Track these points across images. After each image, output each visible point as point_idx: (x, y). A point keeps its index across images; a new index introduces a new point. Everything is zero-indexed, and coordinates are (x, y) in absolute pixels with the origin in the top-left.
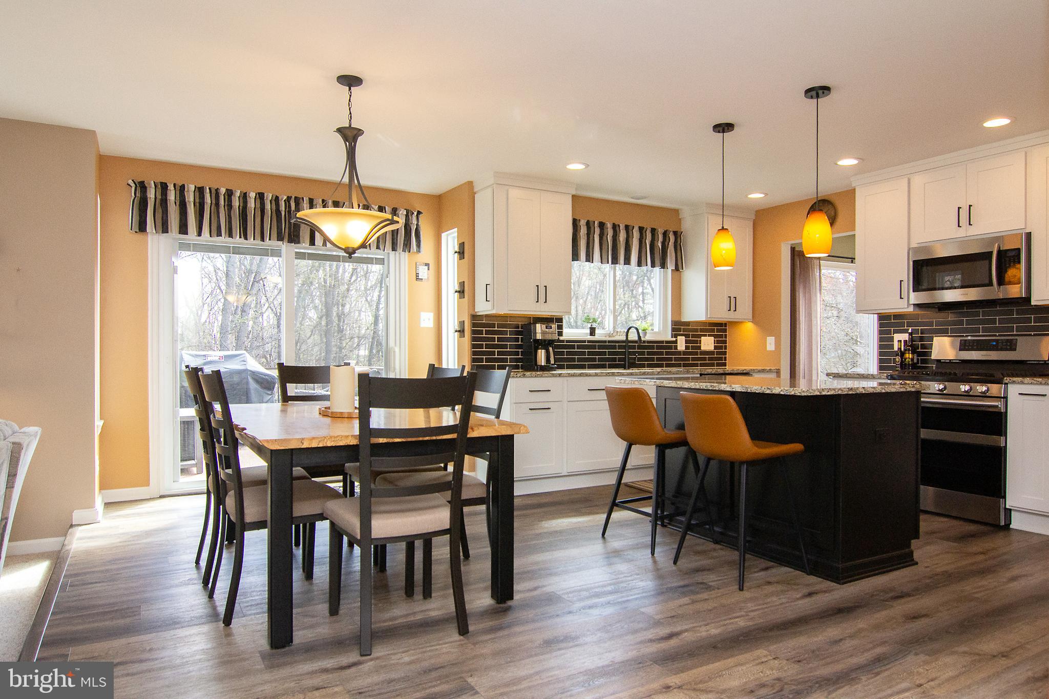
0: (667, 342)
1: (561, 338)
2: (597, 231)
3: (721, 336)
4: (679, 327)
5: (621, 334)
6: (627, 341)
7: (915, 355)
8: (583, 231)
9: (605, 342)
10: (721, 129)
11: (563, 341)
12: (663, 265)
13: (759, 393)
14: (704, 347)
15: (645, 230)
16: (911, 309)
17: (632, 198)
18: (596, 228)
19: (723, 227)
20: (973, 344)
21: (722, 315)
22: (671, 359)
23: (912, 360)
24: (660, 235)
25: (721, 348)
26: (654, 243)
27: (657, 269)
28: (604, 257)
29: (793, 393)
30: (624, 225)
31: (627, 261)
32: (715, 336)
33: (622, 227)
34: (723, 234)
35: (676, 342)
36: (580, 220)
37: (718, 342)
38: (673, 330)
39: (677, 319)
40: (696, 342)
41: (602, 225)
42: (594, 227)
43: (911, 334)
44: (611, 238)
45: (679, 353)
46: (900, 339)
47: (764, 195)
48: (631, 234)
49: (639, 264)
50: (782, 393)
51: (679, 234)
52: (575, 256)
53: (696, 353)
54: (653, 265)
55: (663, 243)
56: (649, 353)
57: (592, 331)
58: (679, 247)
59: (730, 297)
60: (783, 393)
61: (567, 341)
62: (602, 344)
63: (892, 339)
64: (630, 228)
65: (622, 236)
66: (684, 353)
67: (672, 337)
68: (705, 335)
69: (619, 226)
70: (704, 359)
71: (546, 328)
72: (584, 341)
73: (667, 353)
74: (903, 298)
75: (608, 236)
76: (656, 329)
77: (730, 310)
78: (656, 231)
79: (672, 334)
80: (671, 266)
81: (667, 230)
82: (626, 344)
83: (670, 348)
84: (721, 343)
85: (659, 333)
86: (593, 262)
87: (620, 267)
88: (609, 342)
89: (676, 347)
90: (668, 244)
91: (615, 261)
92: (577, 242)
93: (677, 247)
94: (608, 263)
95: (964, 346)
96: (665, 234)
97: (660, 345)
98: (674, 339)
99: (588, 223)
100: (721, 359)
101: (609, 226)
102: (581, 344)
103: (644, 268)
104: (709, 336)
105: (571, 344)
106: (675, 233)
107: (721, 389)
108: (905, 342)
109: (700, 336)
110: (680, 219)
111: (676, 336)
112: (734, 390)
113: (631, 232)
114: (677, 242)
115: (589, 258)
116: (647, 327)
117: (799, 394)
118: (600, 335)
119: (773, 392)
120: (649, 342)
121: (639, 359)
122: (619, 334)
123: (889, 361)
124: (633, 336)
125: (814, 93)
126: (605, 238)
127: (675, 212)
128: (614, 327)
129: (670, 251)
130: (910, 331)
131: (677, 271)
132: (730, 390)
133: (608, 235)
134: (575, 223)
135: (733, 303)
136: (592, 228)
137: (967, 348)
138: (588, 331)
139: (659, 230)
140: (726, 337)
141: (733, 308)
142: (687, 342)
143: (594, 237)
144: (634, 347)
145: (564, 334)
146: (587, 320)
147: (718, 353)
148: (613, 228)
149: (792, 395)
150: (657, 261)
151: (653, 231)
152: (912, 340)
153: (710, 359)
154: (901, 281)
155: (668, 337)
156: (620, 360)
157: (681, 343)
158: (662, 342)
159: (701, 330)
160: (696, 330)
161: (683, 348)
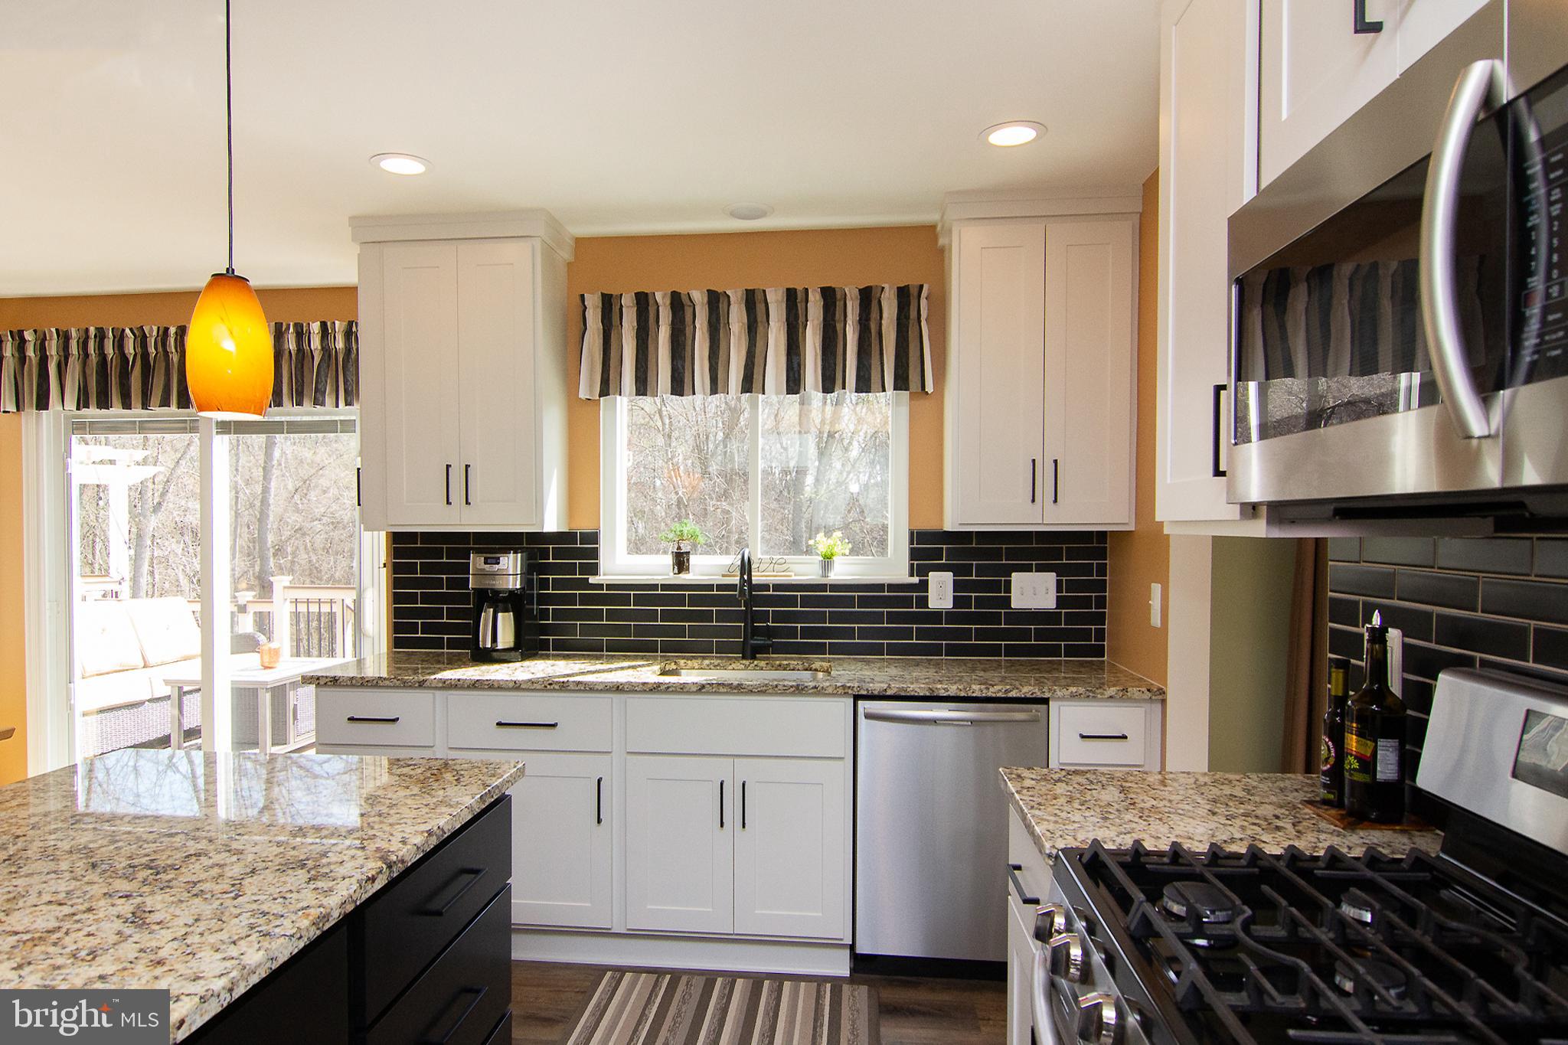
0: (896, 588)
1: (592, 580)
3: (1085, 571)
4: (933, 547)
9: (711, 586)
11: (600, 586)
12: (882, 383)
14: (1018, 601)
22: (906, 634)
25: (1081, 603)
32: (1058, 571)
35: (924, 586)
37: (1072, 586)
38: (914, 554)
39: (928, 525)
40: (995, 586)
45: (936, 616)
47: (1035, 132)
53: (995, 618)
56: (835, 617)
57: (681, 560)
61: (610, 587)
62: (707, 593)
66: (951, 616)
67: (912, 575)
68: (1026, 569)
70: (1023, 635)
71: (486, 563)
72: (658, 587)
73: (896, 618)
76: (891, 551)
79: (910, 566)
81: (871, 287)
83: (906, 602)
84: (1083, 592)
88: (720, 587)
89: (923, 601)
97: (871, 595)
98: (916, 580)
100: (1084, 635)
102: (647, 594)
104: (1040, 569)
105: (619, 594)
109: (1008, 571)
111: (923, 571)
116: (837, 549)
118: (702, 569)
120: (835, 587)
138: (668, 560)
140: (1101, 575)
142: (957, 586)
145: (602, 569)
147: (1073, 619)
155: (900, 574)
157: (941, 591)
158: (879, 587)
159: (1011, 554)
160: (996, 554)
161: (947, 604)
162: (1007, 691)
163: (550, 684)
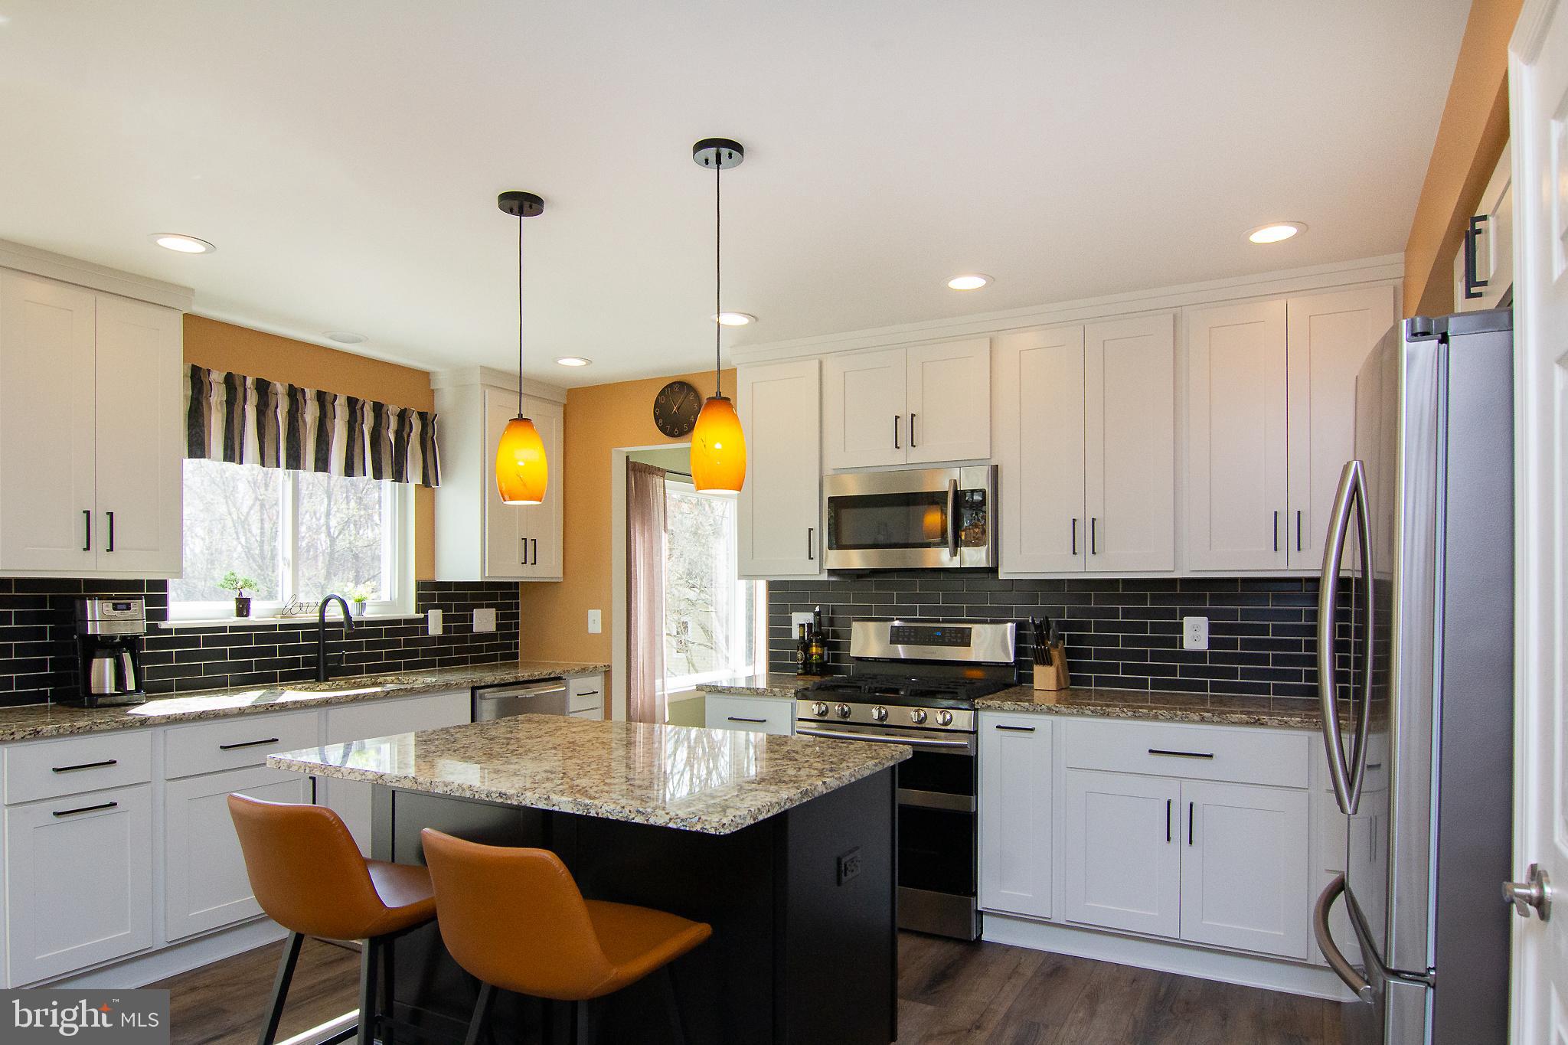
0: (407, 621)
1: (163, 625)
2: (252, 398)
3: (509, 606)
4: (432, 593)
5: (309, 609)
6: (322, 623)
7: (826, 648)
8: (217, 396)
9: (274, 627)
10: (515, 204)
11: (169, 631)
12: (399, 476)
13: (617, 820)
14: (477, 627)
15: (359, 406)
16: (824, 577)
17: (331, 338)
18: (249, 391)
19: (520, 415)
20: (910, 634)
21: (511, 570)
22: (415, 654)
23: (821, 656)
24: (391, 417)
25: (508, 626)
26: (379, 432)
27: (387, 483)
28: (270, 451)
29: (698, 828)
30: (314, 392)
31: (322, 464)
32: (497, 607)
33: (310, 394)
34: (520, 431)
35: (425, 620)
36: (209, 371)
37: (503, 616)
38: (420, 598)
39: (426, 577)
40: (464, 618)
41: (263, 387)
42: (245, 389)
43: (818, 614)
44: (285, 414)
45: (433, 638)
46: (801, 619)
47: (584, 363)
48: (330, 414)
49: (349, 471)
50: (672, 825)
51: (430, 418)
52: (197, 447)
53: (464, 640)
54: (378, 475)
55: (399, 434)
56: (369, 645)
57: (243, 606)
58: (429, 443)
59: (526, 539)
60: (675, 826)
61: (179, 631)
62: (267, 633)
63: (789, 621)
64: (329, 399)
65: (310, 414)
66: (441, 640)
67: (418, 612)
68: (480, 606)
69: (303, 390)
70: (479, 649)
71: (115, 609)
72: (224, 629)
73: (407, 643)
74: (812, 559)
75: (278, 410)
76: (385, 596)
77: (525, 563)
78: (384, 410)
79: (417, 606)
80: (414, 475)
81: (406, 409)
82: (321, 630)
83: (415, 631)
84: (508, 619)
85: (390, 604)
86: (241, 463)
87: (307, 475)
88: (282, 627)
89: (425, 630)
90: (409, 436)
91: (294, 461)
92: (202, 415)
93: (427, 443)
94: (278, 466)
95: (897, 637)
96: (402, 416)
97: (394, 628)
98: (422, 615)
99: (229, 379)
100: (509, 647)
101: (280, 388)
102: (216, 636)
103: (358, 479)
104: (488, 606)
105: (188, 637)
106: (423, 416)
107: (524, 803)
108: (810, 625)
109: (471, 608)
110: (433, 390)
111: (425, 609)
112: (556, 808)
113: (329, 407)
114: (427, 433)
115: (232, 452)
116: (365, 595)
117: (713, 831)
118: (261, 613)
119: (652, 821)
120: (370, 623)
121: (350, 659)
122: (304, 609)
123: (784, 656)
124: (335, 613)
125: (711, 152)
126: (270, 413)
127: (425, 376)
128: (295, 596)
129: (412, 449)
130: (817, 609)
131: (426, 486)
132: (545, 807)
133: (277, 407)
134: (197, 378)
135: (530, 549)
136: (240, 390)
137: (901, 639)
138: (233, 607)
139: (390, 407)
140: (517, 608)
141: (530, 559)
142: (445, 619)
143: (244, 409)
144: (339, 635)
145: (169, 616)
146: (232, 581)
147: (503, 637)
148: (289, 395)
149: (697, 832)
150: (387, 467)
151: (378, 408)
152: (819, 623)
153: (489, 648)
154: (810, 530)
155: (410, 611)
156: (307, 662)
157: (435, 623)
158: (398, 622)
159: (474, 597)
160: (464, 597)
161: (439, 632)
162: (550, 674)
163: (272, 706)
